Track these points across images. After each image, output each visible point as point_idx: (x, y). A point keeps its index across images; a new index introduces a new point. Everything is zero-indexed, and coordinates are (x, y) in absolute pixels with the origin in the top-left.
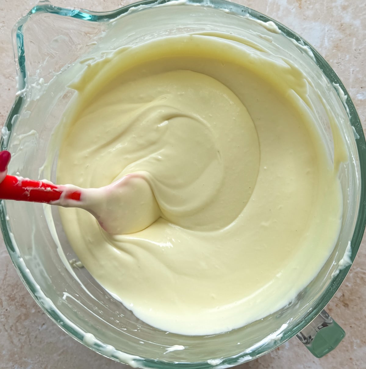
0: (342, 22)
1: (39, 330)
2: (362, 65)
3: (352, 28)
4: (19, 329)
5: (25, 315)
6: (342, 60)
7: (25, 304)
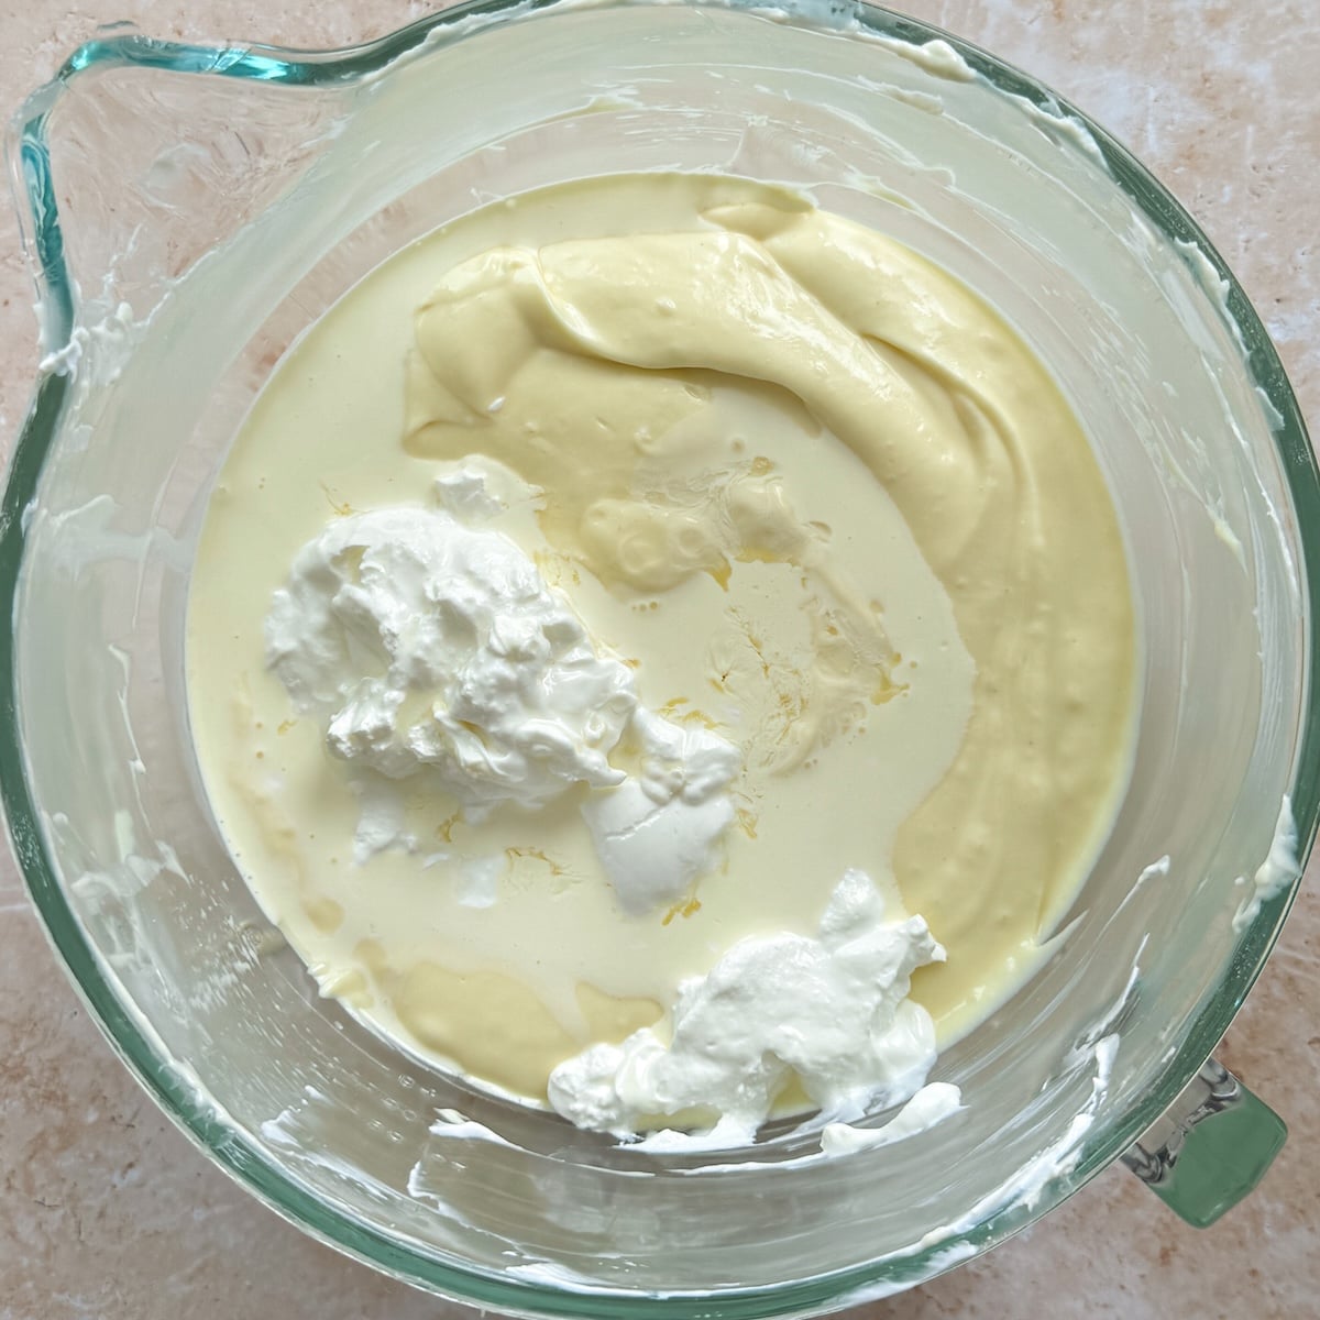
0: (1208, 68)
1: (114, 1186)
2: (1280, 221)
3: (1243, 89)
4: (38, 1183)
5: (60, 1131)
6: (1210, 202)
7: (59, 1093)
